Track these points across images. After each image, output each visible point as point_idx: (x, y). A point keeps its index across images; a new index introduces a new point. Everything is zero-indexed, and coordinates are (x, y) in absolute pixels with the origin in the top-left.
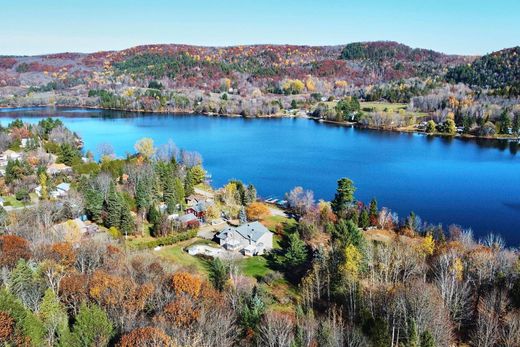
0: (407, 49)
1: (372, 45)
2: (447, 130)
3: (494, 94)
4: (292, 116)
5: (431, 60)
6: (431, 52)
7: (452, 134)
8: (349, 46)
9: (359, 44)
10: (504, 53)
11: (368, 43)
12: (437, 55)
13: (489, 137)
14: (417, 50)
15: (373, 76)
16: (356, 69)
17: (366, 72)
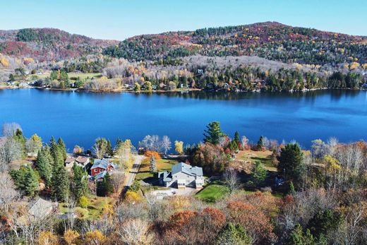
0: (67, 34)
1: (41, 31)
2: (148, 88)
3: (155, 64)
4: (15, 87)
5: (85, 42)
6: (84, 37)
7: (150, 90)
8: (22, 31)
9: (31, 30)
10: (137, 38)
11: (38, 29)
12: (89, 39)
13: (173, 91)
14: (74, 35)
15: (52, 54)
16: (35, 48)
17: (45, 52)
